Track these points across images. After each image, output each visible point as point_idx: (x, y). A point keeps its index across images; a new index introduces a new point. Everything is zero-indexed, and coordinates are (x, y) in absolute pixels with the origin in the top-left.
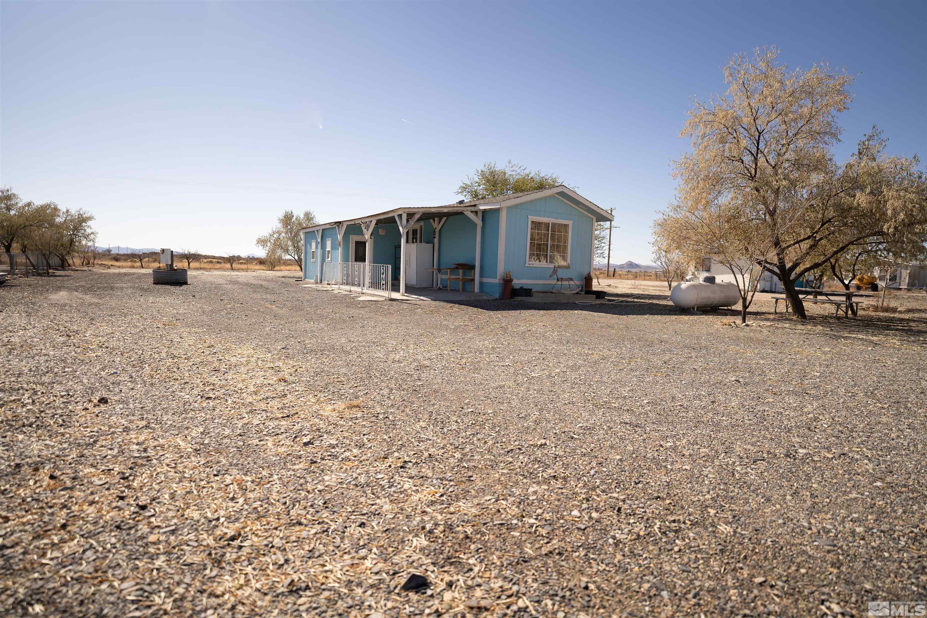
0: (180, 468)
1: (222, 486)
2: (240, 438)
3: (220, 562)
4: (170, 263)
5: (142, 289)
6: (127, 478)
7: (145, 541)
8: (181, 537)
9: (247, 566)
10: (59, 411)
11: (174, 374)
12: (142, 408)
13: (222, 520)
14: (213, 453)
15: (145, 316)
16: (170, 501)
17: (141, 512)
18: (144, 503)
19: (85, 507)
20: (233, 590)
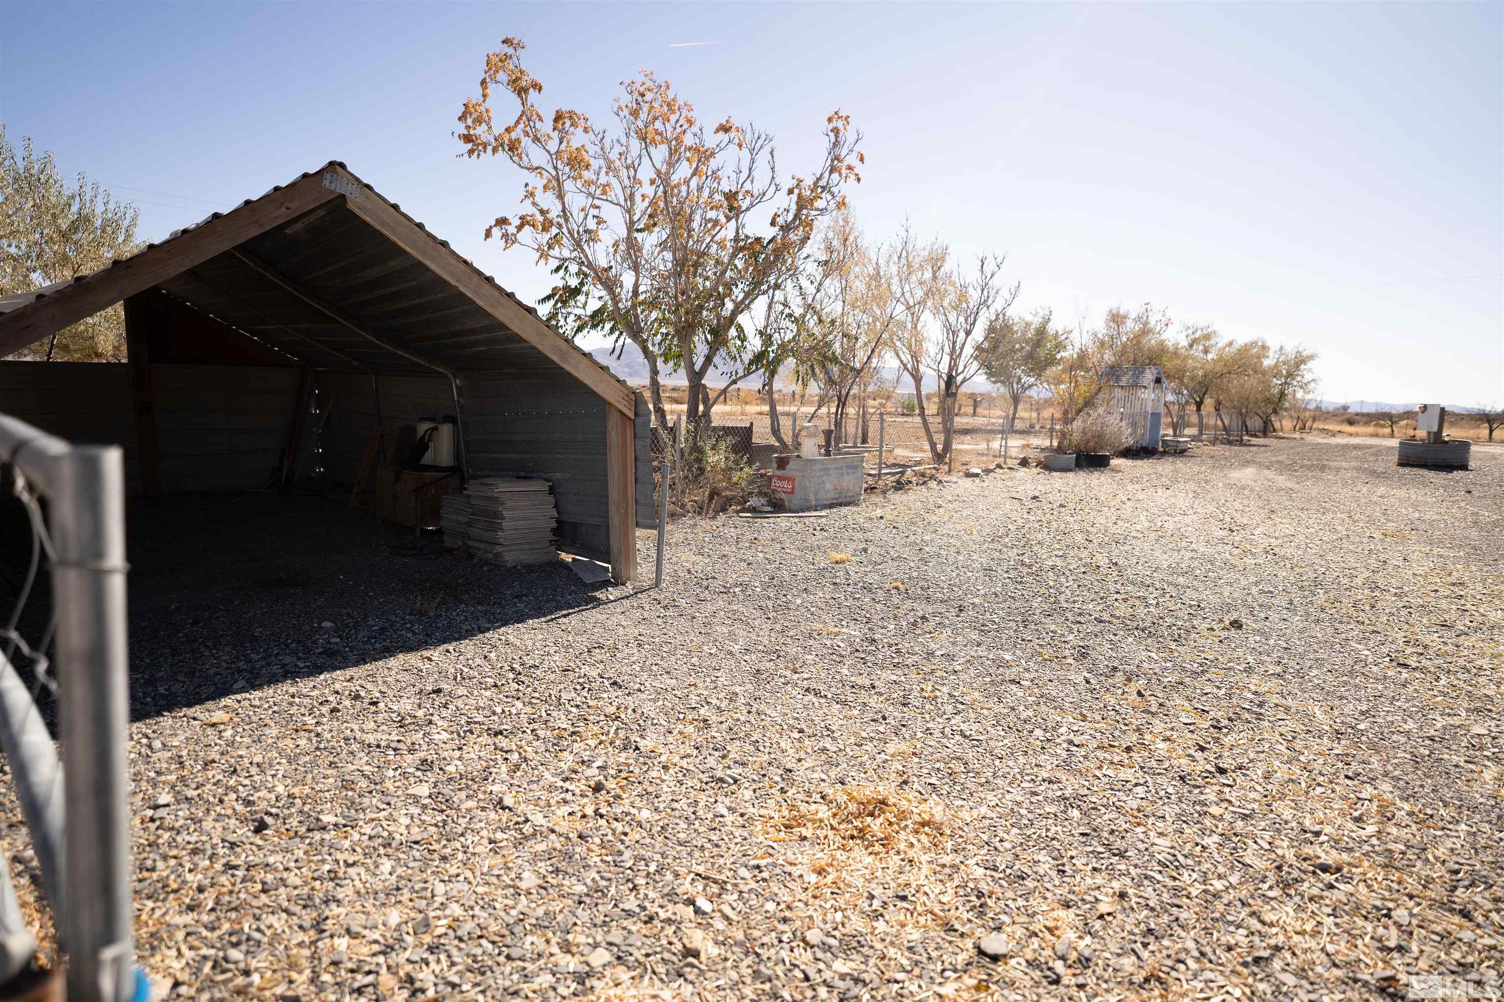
0: (1298, 745)
1: (1352, 796)
2: (1428, 742)
3: (1288, 886)
4: (1435, 429)
5: (1373, 473)
6: (1220, 729)
7: (1205, 809)
8: (1252, 828)
9: (1329, 915)
10: (1179, 623)
11: (1361, 614)
12: (1286, 649)
13: (1323, 838)
14: (1363, 747)
15: (1356, 518)
16: (1261, 780)
17: (1217, 775)
18: (1226, 766)
19: (1158, 740)
20: (1289, 928)
